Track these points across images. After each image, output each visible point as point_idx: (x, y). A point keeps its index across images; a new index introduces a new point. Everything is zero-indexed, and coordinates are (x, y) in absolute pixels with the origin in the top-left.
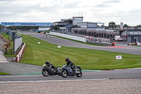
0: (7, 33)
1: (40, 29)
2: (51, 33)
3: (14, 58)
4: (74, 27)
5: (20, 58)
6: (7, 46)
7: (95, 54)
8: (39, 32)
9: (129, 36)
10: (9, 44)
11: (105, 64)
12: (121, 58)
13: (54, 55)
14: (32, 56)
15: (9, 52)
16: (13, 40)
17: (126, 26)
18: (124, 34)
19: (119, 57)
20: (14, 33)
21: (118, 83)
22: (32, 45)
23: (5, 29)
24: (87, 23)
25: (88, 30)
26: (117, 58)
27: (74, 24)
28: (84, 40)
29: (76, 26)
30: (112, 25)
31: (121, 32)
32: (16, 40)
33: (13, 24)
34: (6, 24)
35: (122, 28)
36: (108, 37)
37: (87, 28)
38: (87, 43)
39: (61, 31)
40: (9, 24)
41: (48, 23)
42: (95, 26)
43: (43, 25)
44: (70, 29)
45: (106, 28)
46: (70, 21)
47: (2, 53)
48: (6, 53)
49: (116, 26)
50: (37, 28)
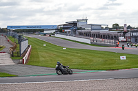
0: (14, 37)
1: (45, 32)
2: (56, 35)
3: (21, 60)
4: (78, 29)
5: (27, 60)
6: (14, 48)
7: (99, 55)
8: (45, 35)
9: (133, 36)
10: (16, 47)
11: (110, 64)
12: (125, 58)
13: (59, 56)
14: (38, 58)
15: (16, 55)
16: (20, 43)
17: (129, 27)
18: (128, 35)
19: (123, 58)
20: (20, 36)
21: (123, 83)
22: (38, 47)
23: (11, 32)
24: (92, 25)
25: (93, 31)
26: (121, 59)
27: (79, 26)
28: (88, 41)
29: (81, 29)
30: (116, 27)
31: (125, 33)
32: (22, 43)
33: (19, 27)
34: (12, 27)
35: (125, 29)
36: (112, 39)
37: (92, 29)
38: (92, 44)
39: (66, 34)
40: (15, 27)
41: (53, 26)
42: (99, 27)
43: (49, 28)
44: (74, 31)
45: (110, 29)
46: (75, 24)
47: (9, 55)
48: (12, 56)
49: (120, 28)
50: (43, 30)
